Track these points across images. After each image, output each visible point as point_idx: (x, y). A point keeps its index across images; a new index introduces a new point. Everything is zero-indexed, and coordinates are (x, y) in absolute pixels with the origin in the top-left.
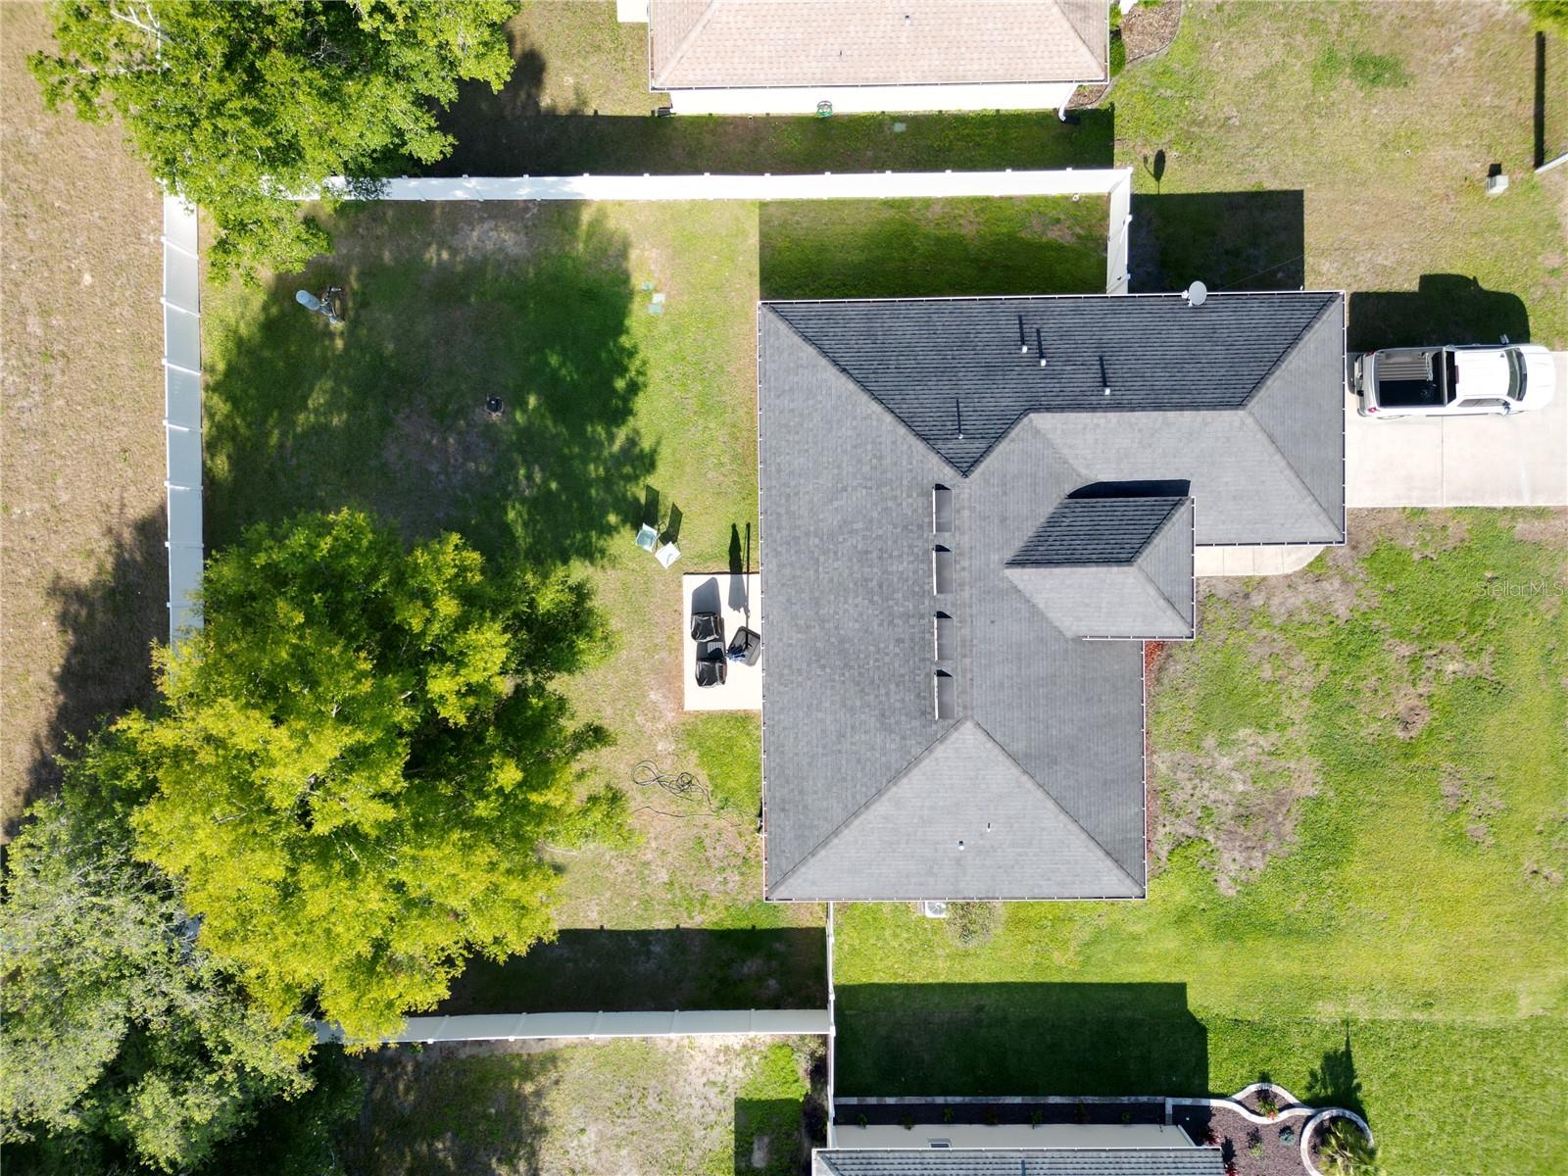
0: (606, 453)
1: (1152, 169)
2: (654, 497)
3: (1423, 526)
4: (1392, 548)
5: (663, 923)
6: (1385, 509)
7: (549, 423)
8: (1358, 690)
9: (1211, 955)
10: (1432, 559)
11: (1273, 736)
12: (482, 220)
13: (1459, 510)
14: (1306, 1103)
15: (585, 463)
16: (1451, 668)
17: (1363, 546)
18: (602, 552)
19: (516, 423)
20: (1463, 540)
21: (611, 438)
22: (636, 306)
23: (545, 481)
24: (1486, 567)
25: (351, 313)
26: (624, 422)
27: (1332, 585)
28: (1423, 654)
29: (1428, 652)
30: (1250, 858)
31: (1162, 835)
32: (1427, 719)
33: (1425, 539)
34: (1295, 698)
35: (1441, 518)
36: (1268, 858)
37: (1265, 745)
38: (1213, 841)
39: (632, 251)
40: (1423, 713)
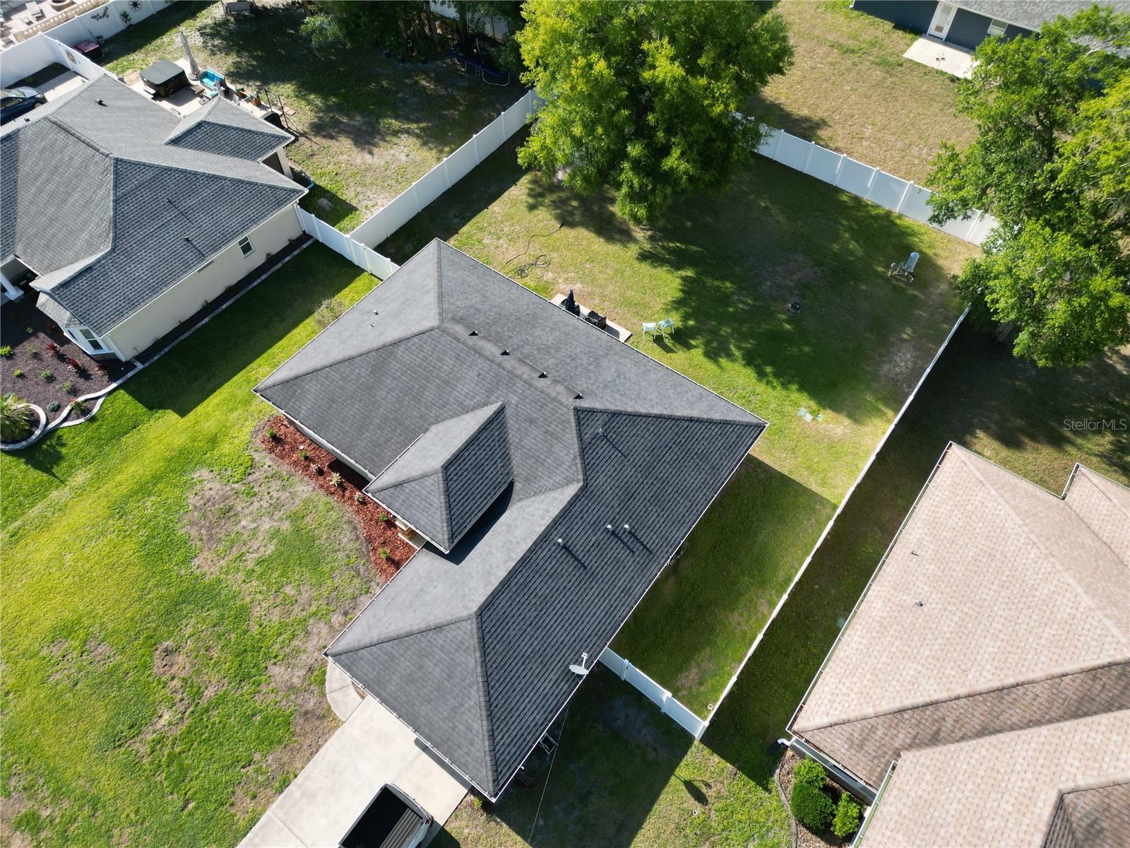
0: (732, 341)
1: (697, 784)
2: (689, 347)
3: (267, 784)
4: (279, 742)
5: (465, 229)
6: (309, 760)
7: (768, 327)
8: (220, 639)
9: (179, 440)
10: (244, 767)
11: (250, 565)
12: (915, 363)
13: (253, 822)
14: (56, 429)
15: (734, 329)
16: (166, 717)
17: (302, 721)
18: (677, 309)
19: (779, 313)
20: (232, 805)
21: (739, 348)
22: (813, 404)
23: (736, 307)
24: (196, 808)
25: (894, 282)
26: (744, 359)
27: (297, 677)
28: (194, 705)
29: (191, 709)
30: (202, 498)
31: (266, 460)
32: (155, 670)
33: (262, 774)
34: (258, 595)
35: (263, 801)
36: (191, 508)
37: (251, 556)
38: (233, 486)
39: (847, 421)
40: (162, 670)
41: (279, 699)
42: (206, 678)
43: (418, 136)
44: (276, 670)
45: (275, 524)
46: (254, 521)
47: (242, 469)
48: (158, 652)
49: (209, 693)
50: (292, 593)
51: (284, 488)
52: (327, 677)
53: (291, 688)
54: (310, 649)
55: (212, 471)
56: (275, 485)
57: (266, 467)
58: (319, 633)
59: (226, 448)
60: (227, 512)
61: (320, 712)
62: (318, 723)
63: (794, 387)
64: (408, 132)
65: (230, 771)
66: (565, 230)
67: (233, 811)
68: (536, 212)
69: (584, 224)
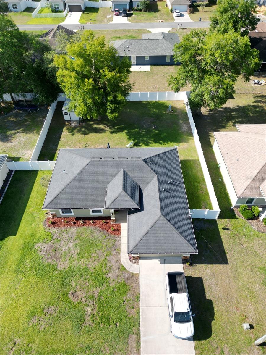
0: (148, 140)
1: (225, 227)
2: (140, 146)
3: (134, 301)
4: (127, 290)
5: (59, 147)
6: (139, 288)
7: (153, 134)
8: (86, 280)
9: (21, 242)
10: (123, 303)
11: (76, 257)
12: (187, 126)
13: (139, 313)
15: (146, 138)
16: (89, 310)
17: (128, 281)
18: (130, 140)
19: (153, 130)
20: (129, 314)
21: (151, 141)
22: (176, 144)
23: (142, 133)
24: (120, 323)
25: (169, 113)
26: (154, 142)
27: (117, 272)
28: (94, 300)
29: (95, 302)
30: (44, 251)
31: (55, 230)
32: (74, 301)
33: (130, 301)
34: (86, 262)
35: (136, 306)
36: (43, 256)
37: (74, 255)
38: (51, 242)
39: (185, 143)
40: (76, 300)
41: (117, 281)
42: (91, 291)
43: (22, 132)
44: (109, 275)
45: (73, 243)
46: (66, 246)
47: (49, 237)
48: (70, 296)
49: (96, 294)
50: (95, 255)
51: (67, 233)
52: (125, 267)
53: (118, 276)
54: (113, 264)
55: (40, 243)
56: (64, 234)
57: (56, 231)
58: (112, 259)
59: (38, 235)
60: (56, 250)
61: (131, 276)
62: (133, 278)
63: (169, 142)
64: (18, 132)
65: (121, 307)
66: (86, 136)
67: (131, 316)
68: (75, 135)
69: (90, 133)
